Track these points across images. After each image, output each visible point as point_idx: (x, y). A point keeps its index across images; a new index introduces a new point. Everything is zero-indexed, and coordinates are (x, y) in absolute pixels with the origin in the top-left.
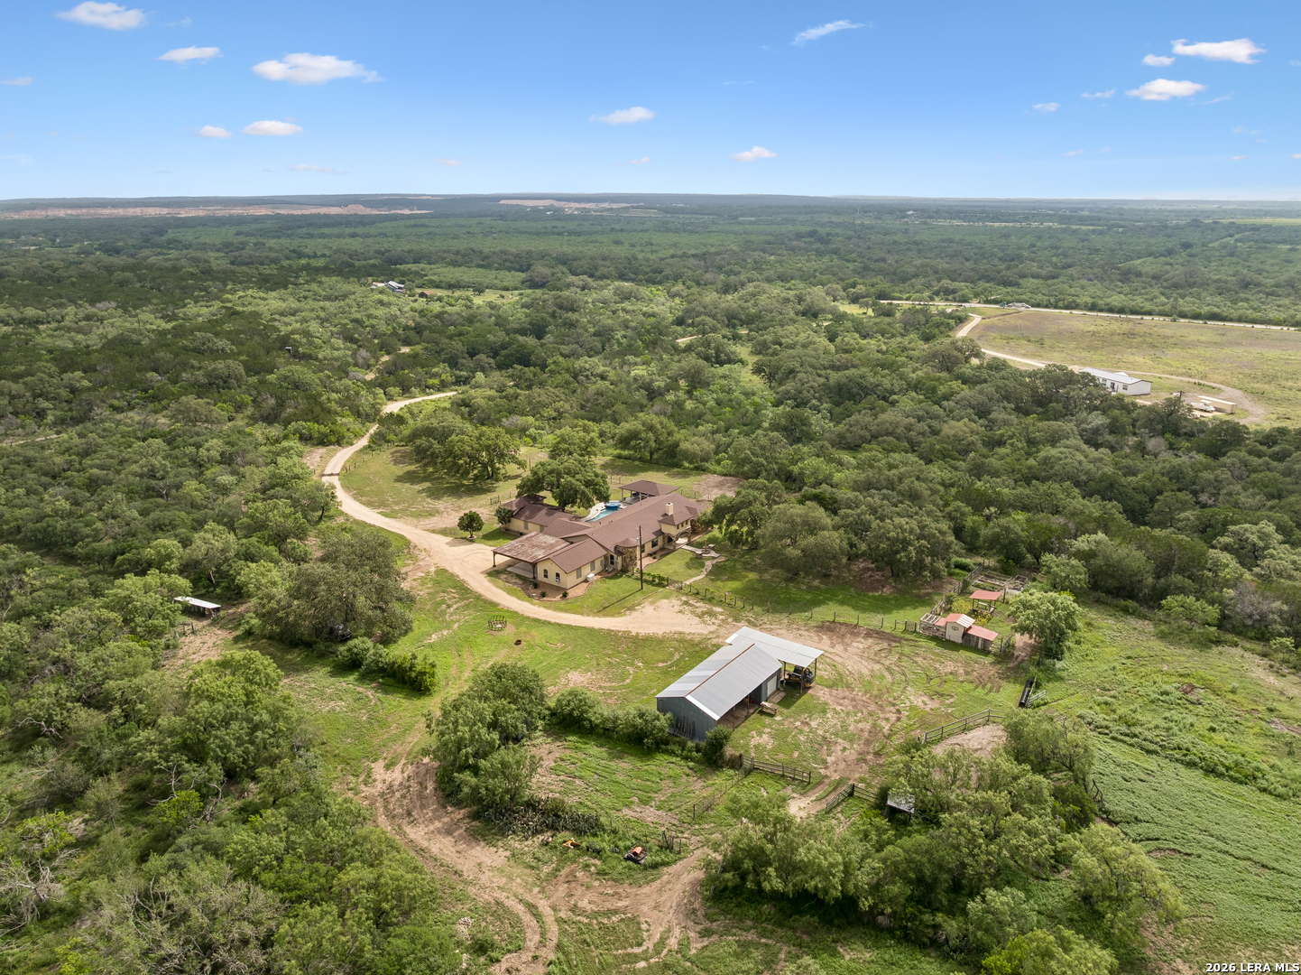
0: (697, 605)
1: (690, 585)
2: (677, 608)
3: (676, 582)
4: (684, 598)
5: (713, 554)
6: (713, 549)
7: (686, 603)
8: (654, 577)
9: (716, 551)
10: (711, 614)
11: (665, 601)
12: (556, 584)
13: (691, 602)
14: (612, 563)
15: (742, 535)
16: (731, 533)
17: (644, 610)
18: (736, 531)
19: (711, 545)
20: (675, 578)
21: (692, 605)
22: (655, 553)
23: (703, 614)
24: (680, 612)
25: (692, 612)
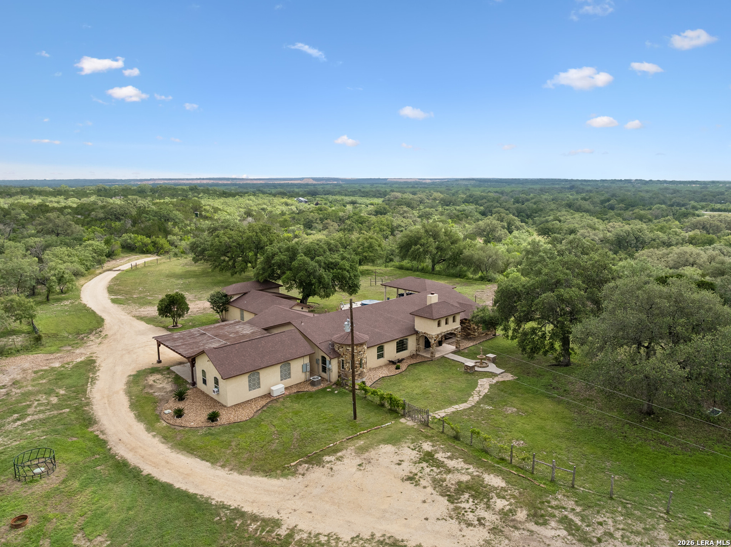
0: (451, 464)
1: (442, 421)
2: (407, 468)
3: (419, 411)
4: (427, 446)
5: (492, 368)
6: (494, 361)
7: (428, 458)
8: (382, 398)
9: (498, 366)
10: (479, 491)
11: (389, 448)
12: (214, 395)
13: (440, 456)
14: (324, 370)
15: (544, 336)
16: (525, 334)
17: (338, 466)
18: (533, 331)
19: (491, 356)
20: (417, 405)
21: (439, 464)
22: (400, 361)
23: (461, 488)
24: (410, 479)
25: (437, 483)
